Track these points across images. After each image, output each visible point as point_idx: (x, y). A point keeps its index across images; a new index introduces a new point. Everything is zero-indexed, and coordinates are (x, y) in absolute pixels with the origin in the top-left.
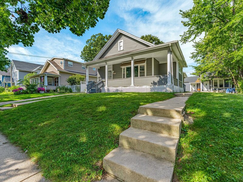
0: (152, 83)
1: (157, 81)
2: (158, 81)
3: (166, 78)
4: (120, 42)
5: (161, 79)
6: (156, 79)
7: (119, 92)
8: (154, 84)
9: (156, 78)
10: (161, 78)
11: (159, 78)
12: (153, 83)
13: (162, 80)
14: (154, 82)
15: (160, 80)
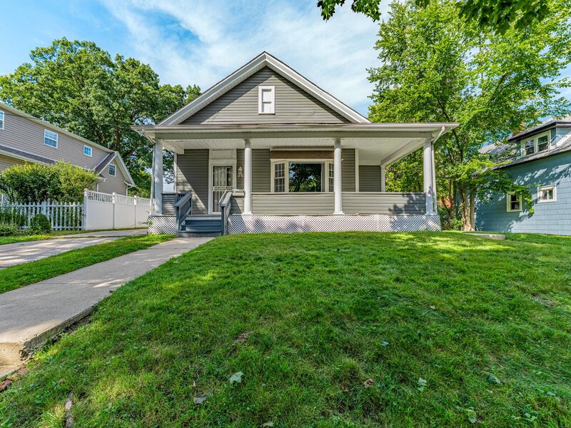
0: (390, 210)
1: (403, 205)
2: (406, 206)
3: (424, 199)
4: (263, 90)
5: (411, 201)
6: (401, 201)
7: (300, 231)
8: (396, 211)
9: (401, 197)
10: (411, 198)
11: (408, 199)
12: (392, 208)
13: (415, 203)
14: (395, 207)
15: (409, 202)
